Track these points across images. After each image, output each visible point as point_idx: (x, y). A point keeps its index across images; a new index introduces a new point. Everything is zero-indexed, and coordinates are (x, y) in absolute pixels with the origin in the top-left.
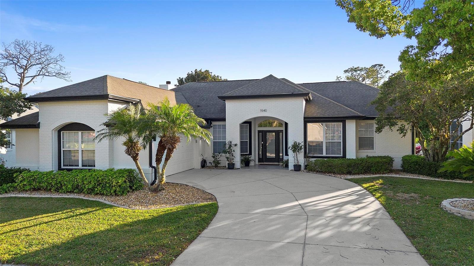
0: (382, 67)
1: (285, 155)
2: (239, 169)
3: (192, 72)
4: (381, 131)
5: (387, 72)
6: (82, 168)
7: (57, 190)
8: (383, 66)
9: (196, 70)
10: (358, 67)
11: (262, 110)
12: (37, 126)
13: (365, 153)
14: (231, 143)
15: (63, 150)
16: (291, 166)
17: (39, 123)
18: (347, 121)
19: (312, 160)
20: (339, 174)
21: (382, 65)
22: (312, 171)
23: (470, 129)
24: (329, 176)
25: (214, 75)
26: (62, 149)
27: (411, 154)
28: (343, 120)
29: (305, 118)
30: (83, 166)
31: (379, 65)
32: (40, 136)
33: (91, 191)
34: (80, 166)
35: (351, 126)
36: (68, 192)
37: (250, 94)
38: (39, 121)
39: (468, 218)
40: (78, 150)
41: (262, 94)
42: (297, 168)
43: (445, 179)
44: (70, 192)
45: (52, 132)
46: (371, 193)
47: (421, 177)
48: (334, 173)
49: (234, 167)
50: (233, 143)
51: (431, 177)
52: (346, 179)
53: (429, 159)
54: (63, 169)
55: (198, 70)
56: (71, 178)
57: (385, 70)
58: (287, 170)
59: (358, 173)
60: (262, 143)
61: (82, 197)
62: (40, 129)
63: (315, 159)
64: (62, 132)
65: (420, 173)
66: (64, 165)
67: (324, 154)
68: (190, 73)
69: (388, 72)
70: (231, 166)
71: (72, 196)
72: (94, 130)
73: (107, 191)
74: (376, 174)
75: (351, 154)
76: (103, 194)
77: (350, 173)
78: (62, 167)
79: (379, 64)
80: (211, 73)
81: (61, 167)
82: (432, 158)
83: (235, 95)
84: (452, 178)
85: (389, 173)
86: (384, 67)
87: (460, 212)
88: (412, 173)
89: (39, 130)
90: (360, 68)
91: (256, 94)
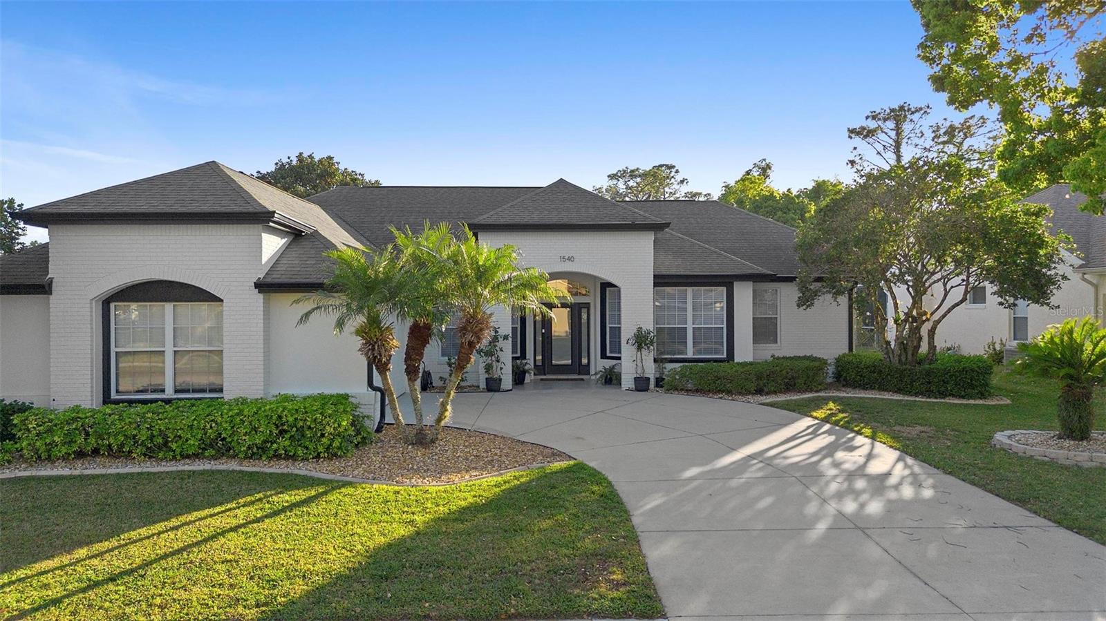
0: (674, 170)
1: (601, 358)
2: (511, 390)
3: (289, 158)
4: (812, 304)
5: (682, 182)
6: (175, 397)
7: (150, 454)
8: (676, 169)
9: (301, 154)
10: (638, 169)
11: (563, 259)
12: (43, 289)
13: (768, 352)
14: (496, 332)
15: (116, 352)
16: (627, 381)
17: (51, 281)
18: (735, 283)
19: (670, 366)
20: (740, 394)
21: (674, 167)
22: (677, 389)
23: (962, 301)
24: (721, 398)
25: (346, 169)
26: (113, 350)
27: (847, 351)
28: (727, 282)
29: (655, 276)
30: (177, 391)
31: (667, 166)
32: (51, 314)
33: (259, 452)
34: (169, 393)
35: (744, 294)
36: (188, 457)
37: (535, 219)
38: (49, 276)
39: (1064, 463)
40: (164, 351)
41: (565, 221)
42: (641, 384)
43: (929, 397)
44: (196, 456)
45: (91, 304)
46: (847, 428)
47: (887, 396)
48: (729, 392)
49: (500, 387)
50: (502, 332)
51: (903, 394)
52: (763, 404)
53: (892, 359)
54: (117, 402)
55: (305, 155)
56: (195, 422)
57: (679, 177)
58: (618, 390)
59: (776, 392)
60: (543, 331)
61: (233, 465)
62: (51, 297)
63: (682, 364)
64: (112, 305)
65: (882, 388)
66: (117, 391)
67: (690, 354)
68: (285, 160)
69: (685, 183)
70: (493, 386)
71: (199, 466)
72: (222, 301)
73: (307, 448)
74: (805, 391)
75: (745, 351)
76: (294, 458)
77: (759, 392)
78: (114, 396)
79: (667, 163)
80: (338, 163)
81: (110, 395)
82: (897, 359)
83: (502, 221)
84: (942, 396)
85: (826, 389)
86: (677, 172)
87: (1046, 454)
88: (863, 389)
89: (49, 300)
90: (640, 171)
91: (551, 222)
